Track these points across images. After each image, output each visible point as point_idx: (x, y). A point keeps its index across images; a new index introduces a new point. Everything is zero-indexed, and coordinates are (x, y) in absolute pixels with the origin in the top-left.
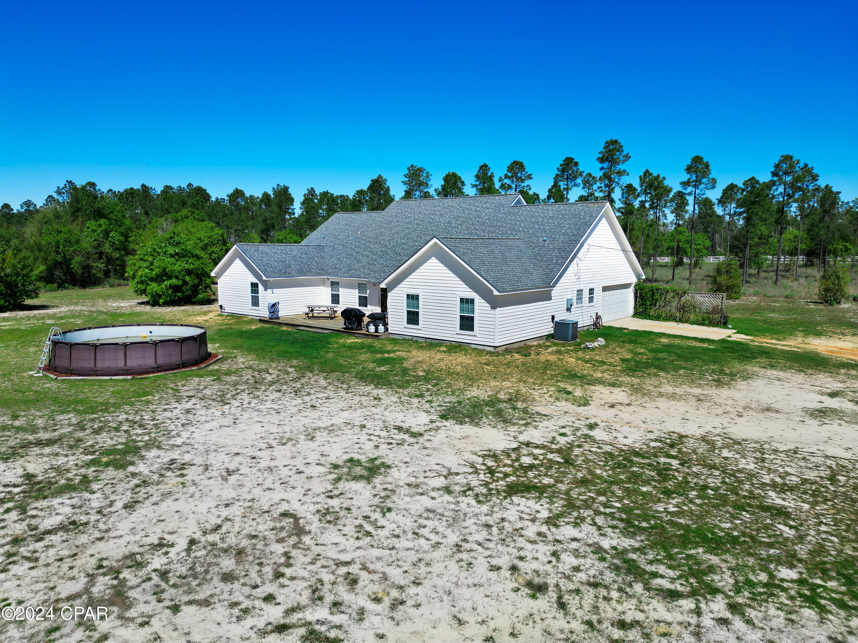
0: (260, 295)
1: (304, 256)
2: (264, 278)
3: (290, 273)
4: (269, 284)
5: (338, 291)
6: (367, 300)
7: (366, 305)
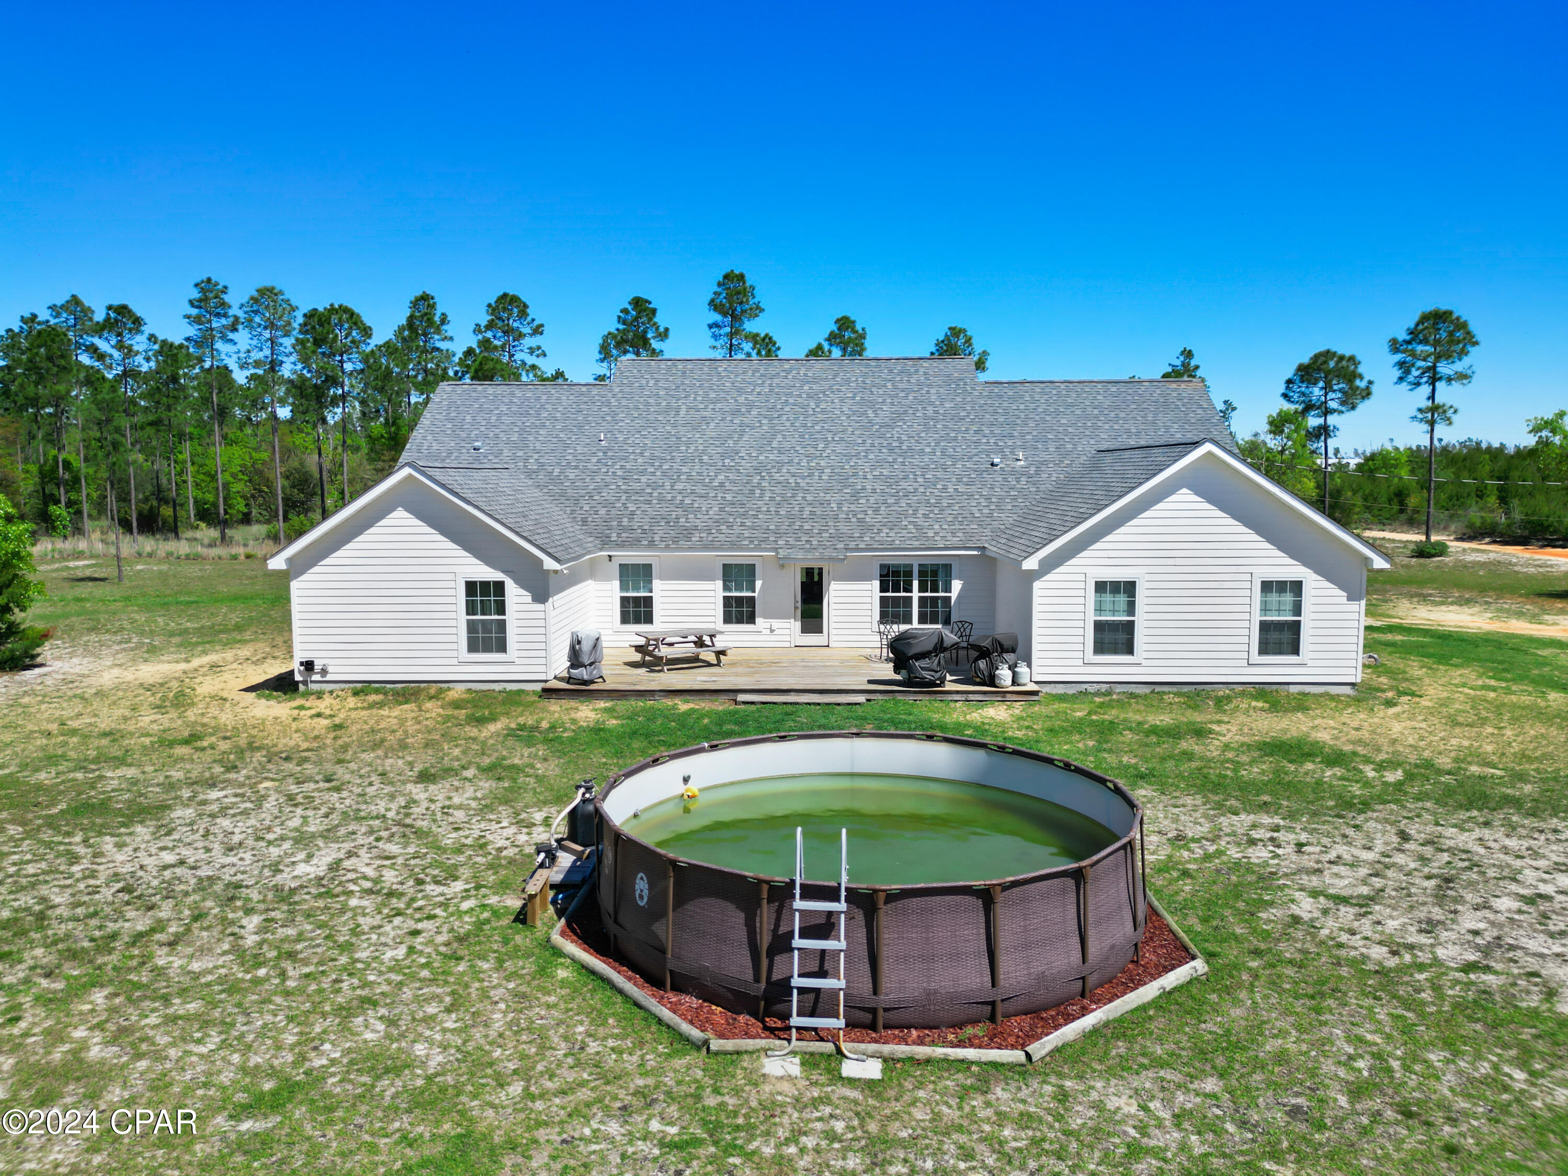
4: (551, 580)
5: (649, 587)
6: (754, 607)
7: (751, 619)
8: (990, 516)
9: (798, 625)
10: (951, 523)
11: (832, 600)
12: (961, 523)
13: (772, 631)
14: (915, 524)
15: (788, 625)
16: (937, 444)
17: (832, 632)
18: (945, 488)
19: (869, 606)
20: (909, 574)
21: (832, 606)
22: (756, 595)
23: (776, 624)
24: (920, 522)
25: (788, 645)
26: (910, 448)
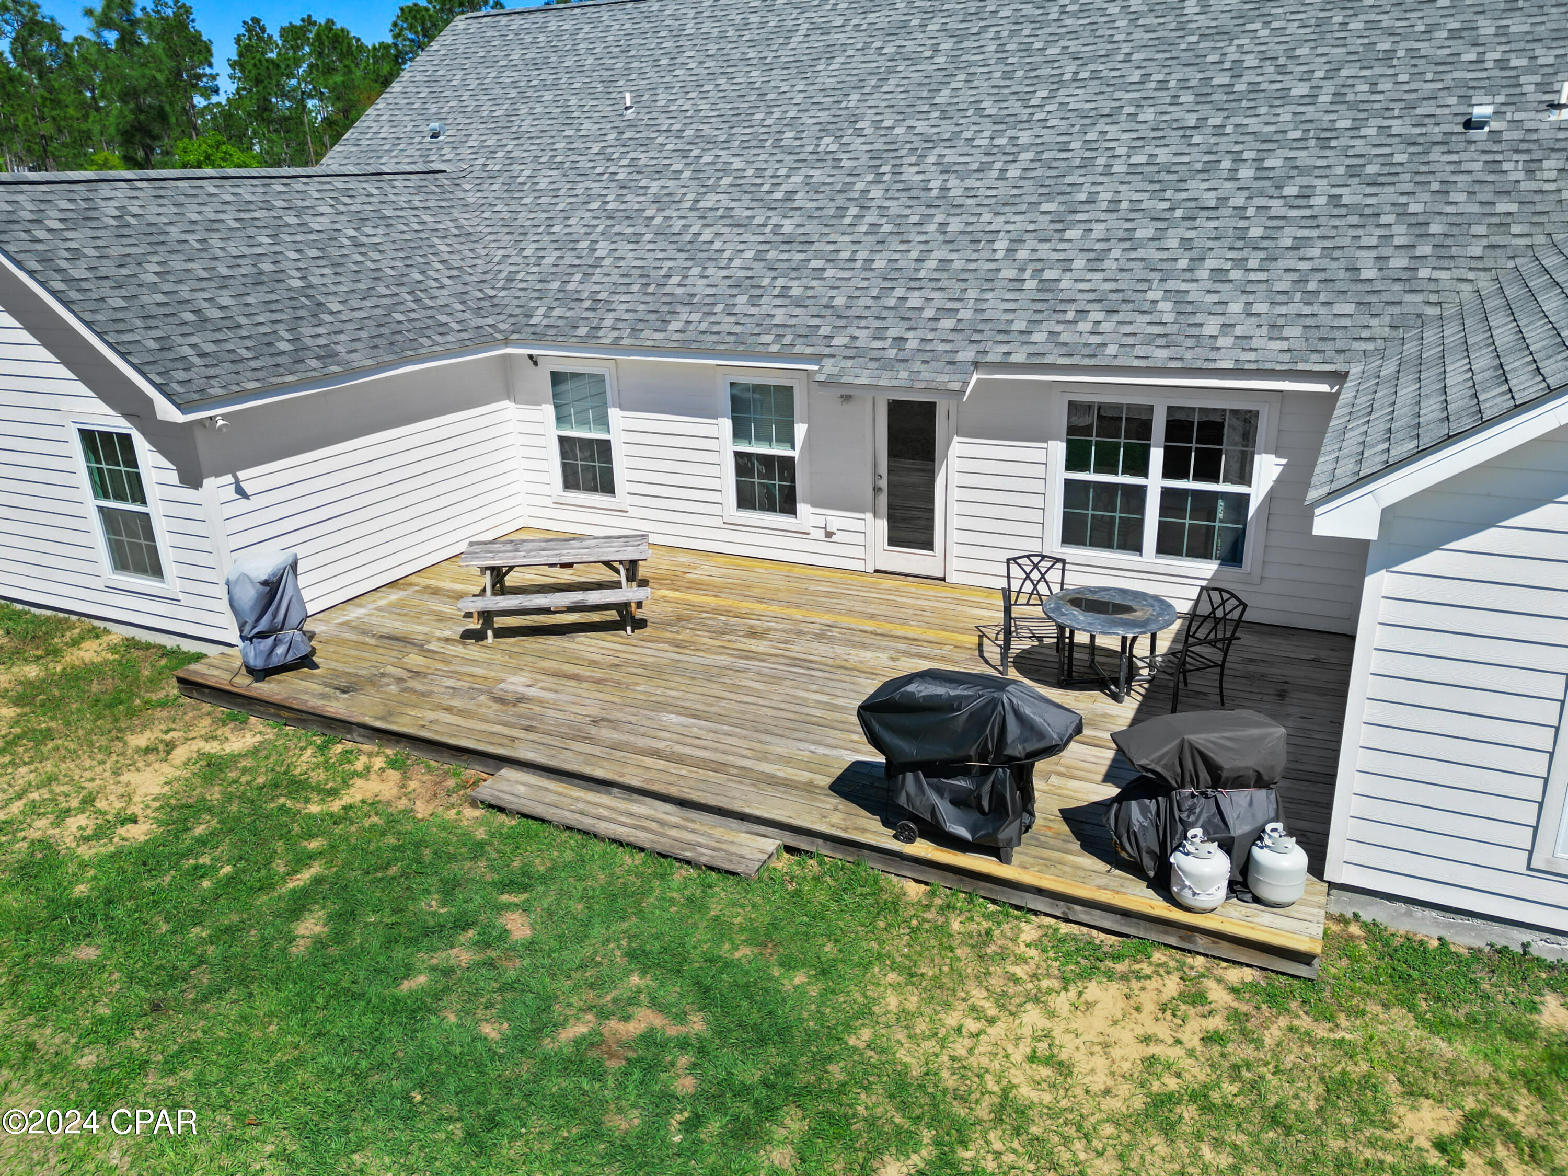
0: (155, 508)
1: (374, 234)
2: (166, 411)
3: (328, 355)
4: (203, 444)
5: (603, 421)
6: (793, 479)
7: (788, 505)
8: (1407, 277)
9: (882, 525)
10: (1278, 298)
11: (956, 479)
12: (1310, 297)
13: (829, 535)
14: (1180, 300)
15: (859, 525)
16: (1332, 73)
17: (955, 550)
18: (1306, 194)
19: (1038, 501)
20: (1142, 428)
21: (955, 493)
22: (795, 454)
23: (836, 519)
24: (1195, 292)
25: (859, 566)
26: (1254, 88)
